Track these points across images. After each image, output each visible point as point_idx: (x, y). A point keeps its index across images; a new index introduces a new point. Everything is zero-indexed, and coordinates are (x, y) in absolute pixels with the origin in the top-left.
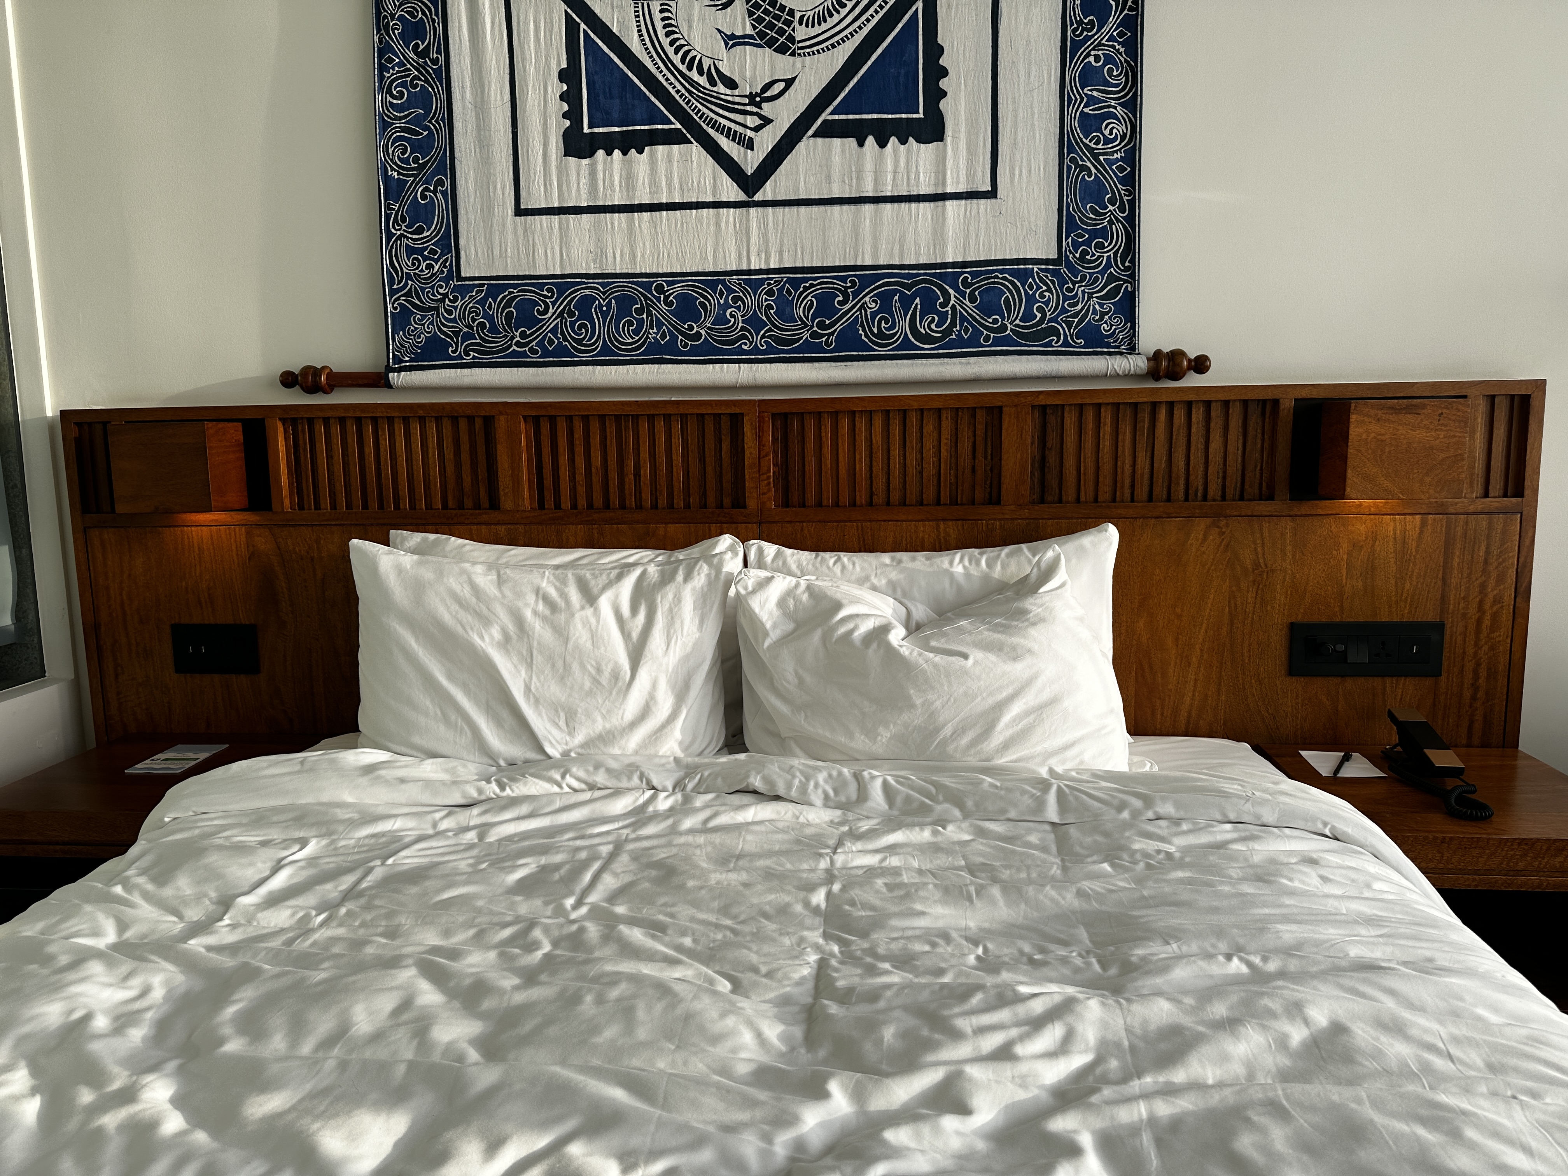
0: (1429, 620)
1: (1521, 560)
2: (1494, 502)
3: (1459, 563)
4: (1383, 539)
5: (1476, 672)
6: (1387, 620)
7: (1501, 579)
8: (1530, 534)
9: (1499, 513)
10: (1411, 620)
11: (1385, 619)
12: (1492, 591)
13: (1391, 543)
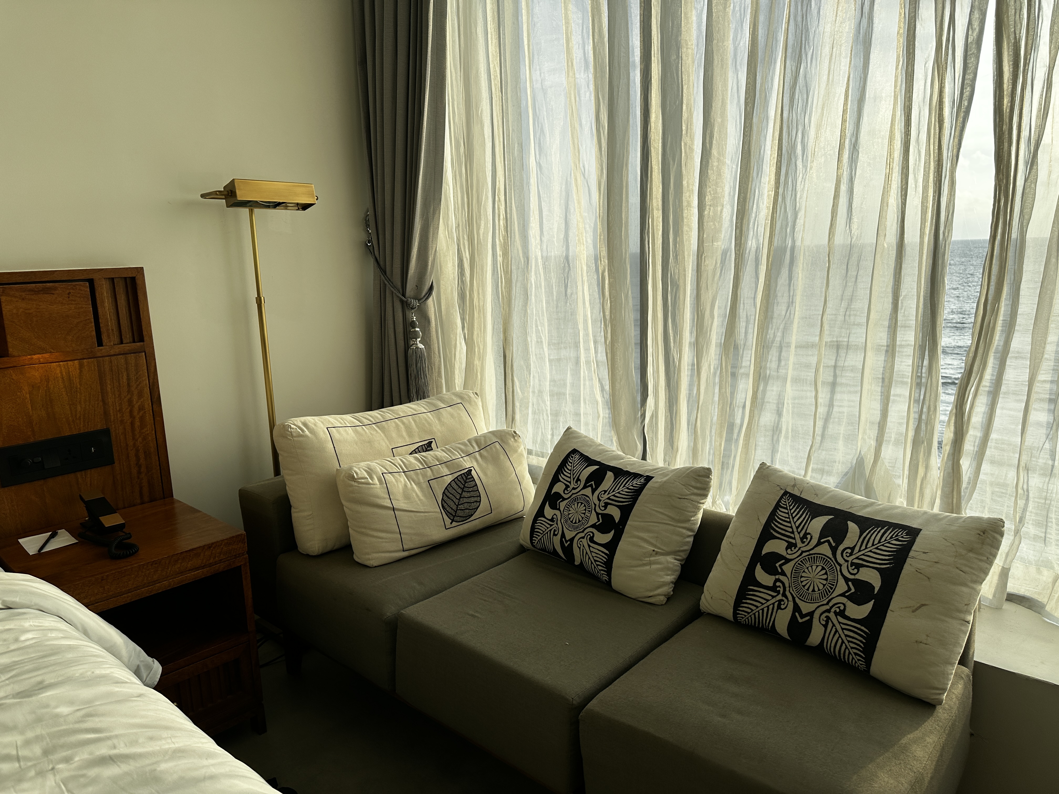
0: (99, 428)
1: (151, 381)
2: (126, 347)
3: (111, 389)
4: (54, 380)
5: (137, 456)
6: (69, 434)
7: (140, 395)
8: (153, 365)
9: (131, 353)
10: (86, 431)
11: (67, 433)
12: (137, 402)
13: (60, 382)
